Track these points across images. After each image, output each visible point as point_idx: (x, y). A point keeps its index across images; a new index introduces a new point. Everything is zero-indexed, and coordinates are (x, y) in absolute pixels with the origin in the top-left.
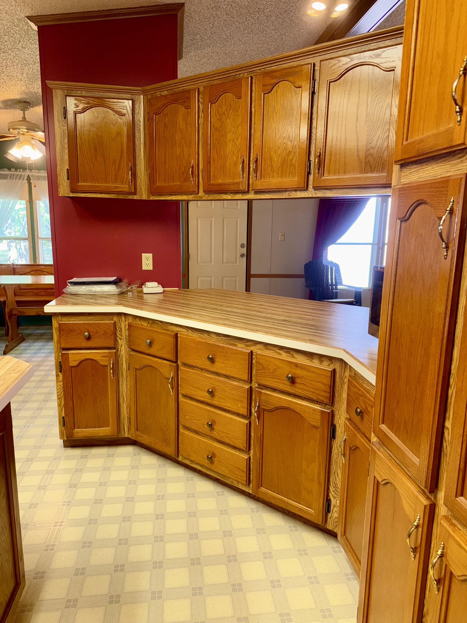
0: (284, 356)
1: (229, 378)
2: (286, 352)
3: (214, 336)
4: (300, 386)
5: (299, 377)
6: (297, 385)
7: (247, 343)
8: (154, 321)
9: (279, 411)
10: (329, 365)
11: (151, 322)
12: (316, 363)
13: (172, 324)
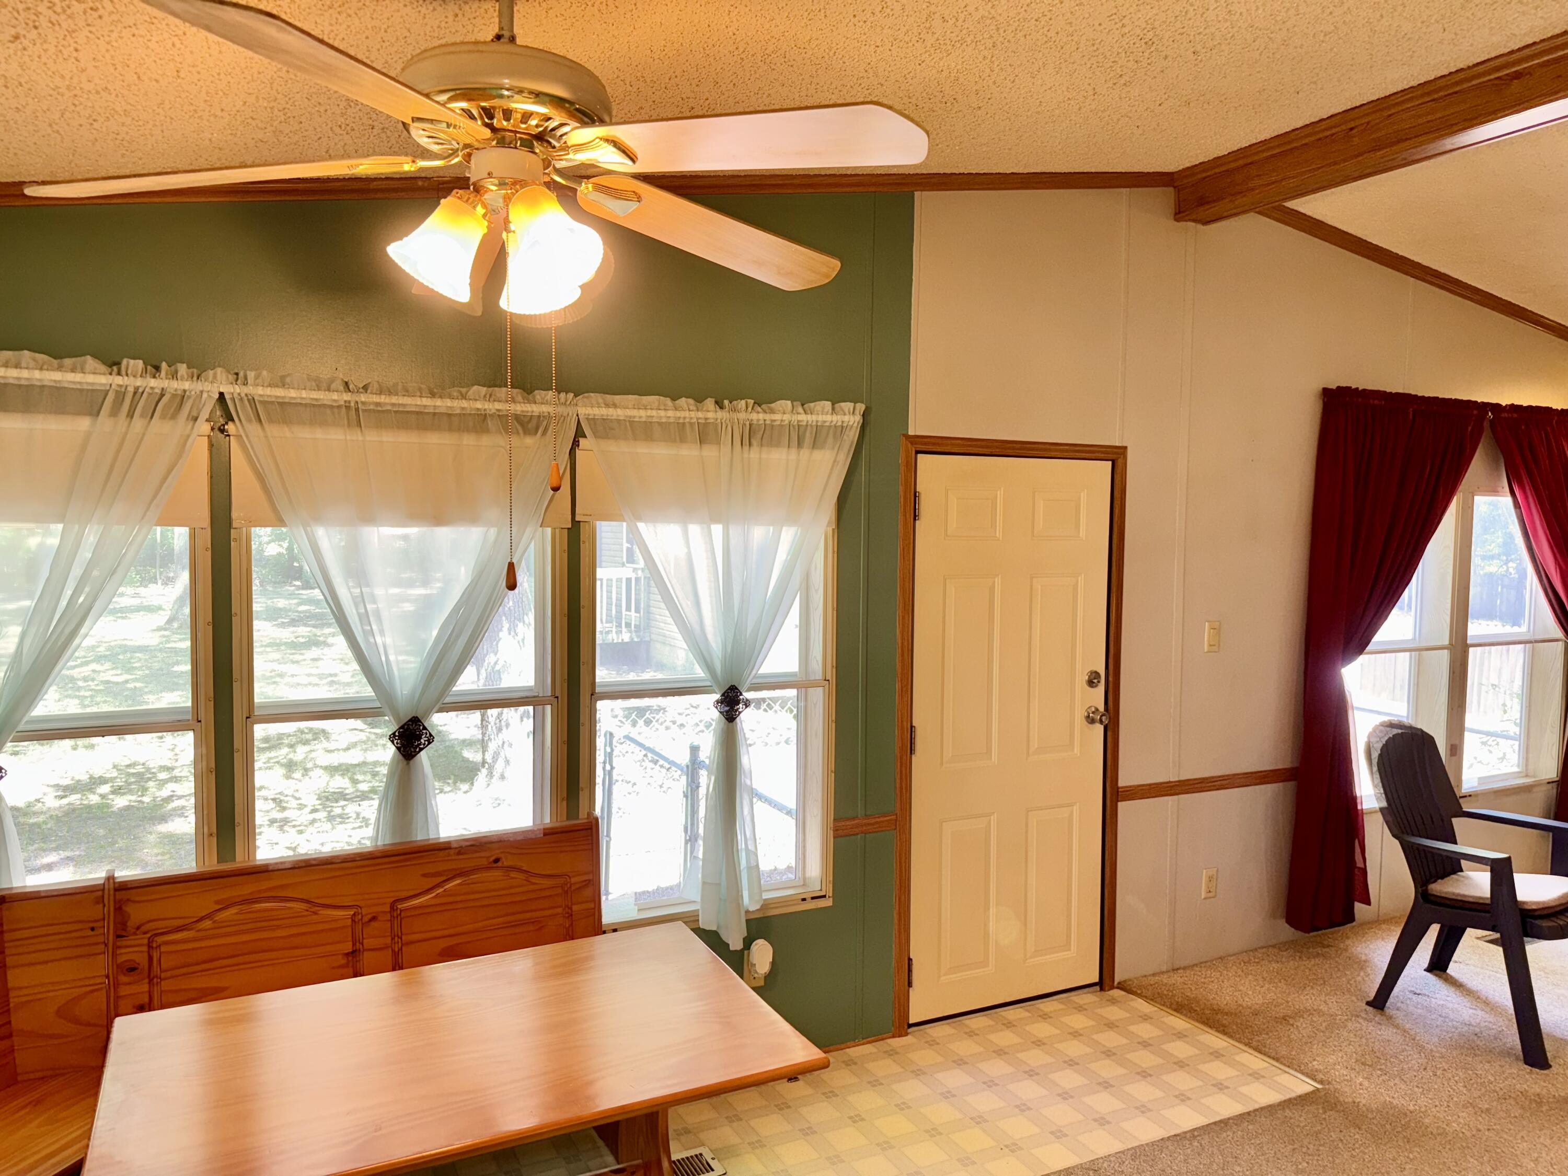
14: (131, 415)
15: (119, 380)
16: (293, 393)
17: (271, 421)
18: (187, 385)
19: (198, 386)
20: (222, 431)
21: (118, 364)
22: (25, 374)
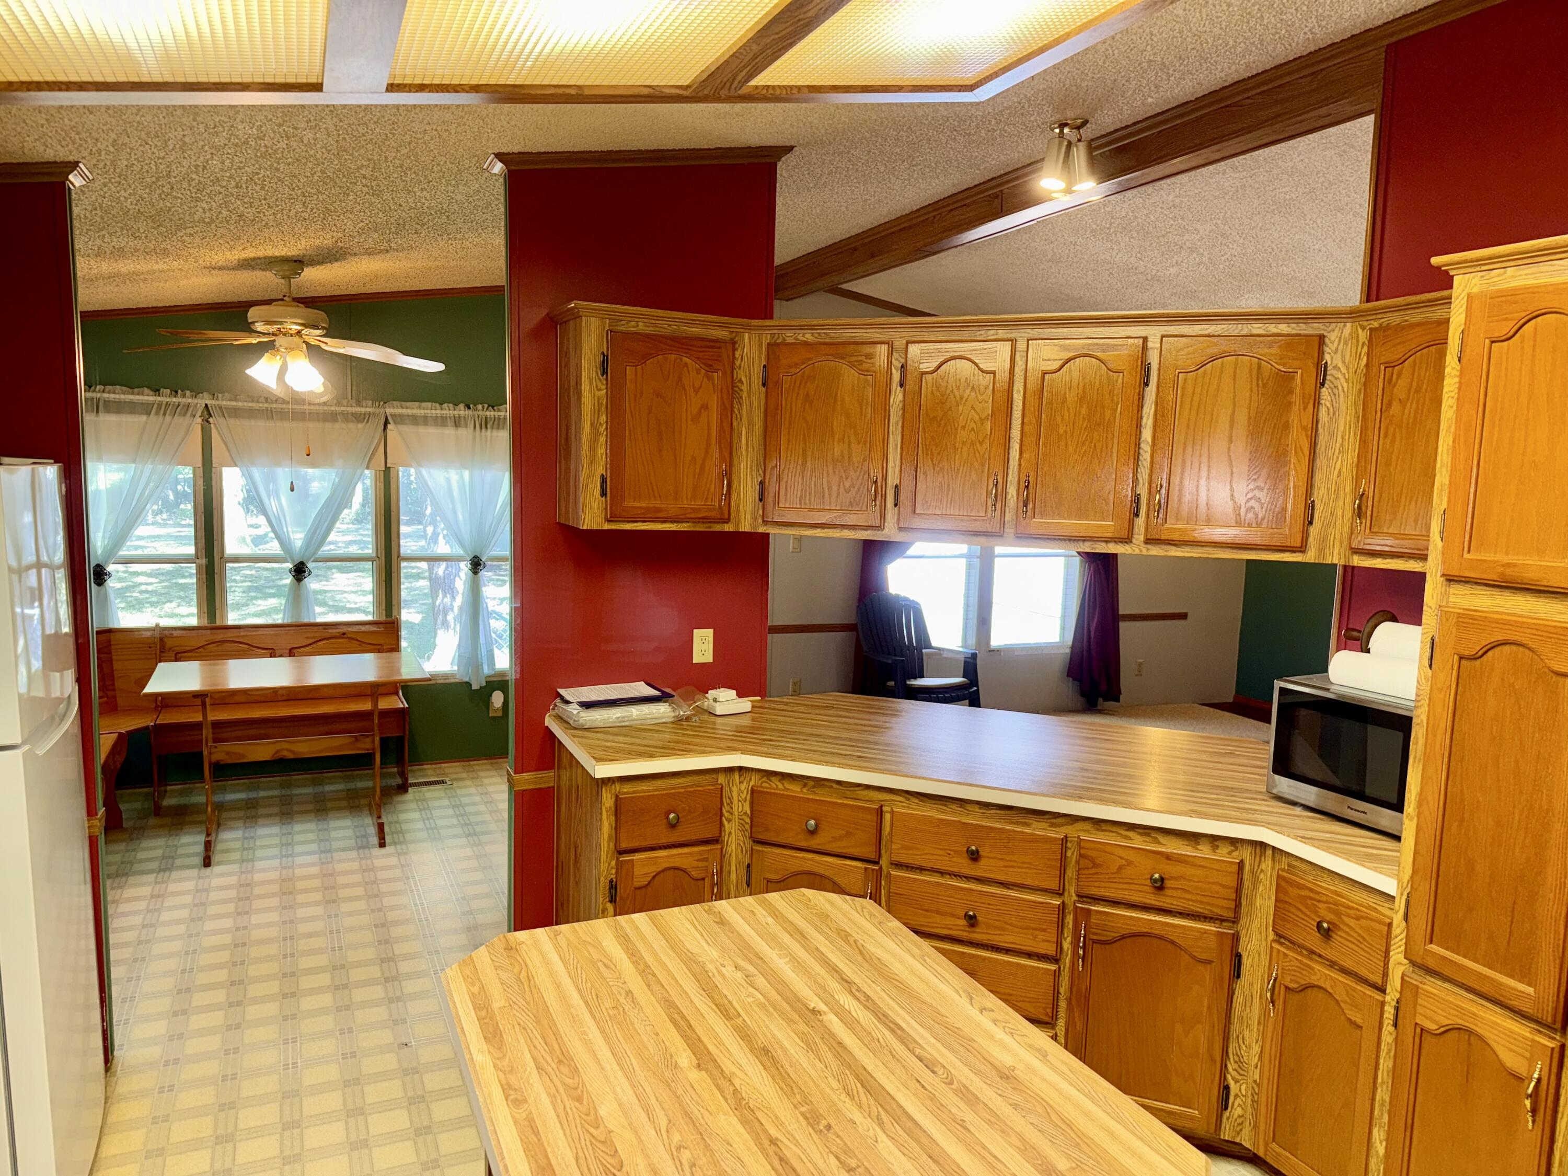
0: (1138, 842)
1: (1008, 888)
2: (1141, 834)
3: (976, 808)
4: (1175, 893)
5: (1172, 878)
6: (1168, 892)
7: (1054, 821)
8: (819, 782)
9: (1128, 940)
10: (1230, 853)
11: (812, 783)
12: (1204, 851)
13: (868, 787)
14: (165, 414)
15: (159, 399)
16: (240, 404)
17: (230, 416)
18: (190, 400)
19: (195, 401)
20: (207, 421)
21: (159, 390)
22: (117, 396)
